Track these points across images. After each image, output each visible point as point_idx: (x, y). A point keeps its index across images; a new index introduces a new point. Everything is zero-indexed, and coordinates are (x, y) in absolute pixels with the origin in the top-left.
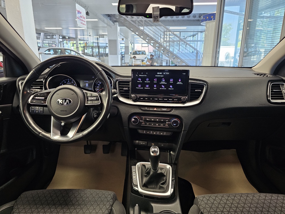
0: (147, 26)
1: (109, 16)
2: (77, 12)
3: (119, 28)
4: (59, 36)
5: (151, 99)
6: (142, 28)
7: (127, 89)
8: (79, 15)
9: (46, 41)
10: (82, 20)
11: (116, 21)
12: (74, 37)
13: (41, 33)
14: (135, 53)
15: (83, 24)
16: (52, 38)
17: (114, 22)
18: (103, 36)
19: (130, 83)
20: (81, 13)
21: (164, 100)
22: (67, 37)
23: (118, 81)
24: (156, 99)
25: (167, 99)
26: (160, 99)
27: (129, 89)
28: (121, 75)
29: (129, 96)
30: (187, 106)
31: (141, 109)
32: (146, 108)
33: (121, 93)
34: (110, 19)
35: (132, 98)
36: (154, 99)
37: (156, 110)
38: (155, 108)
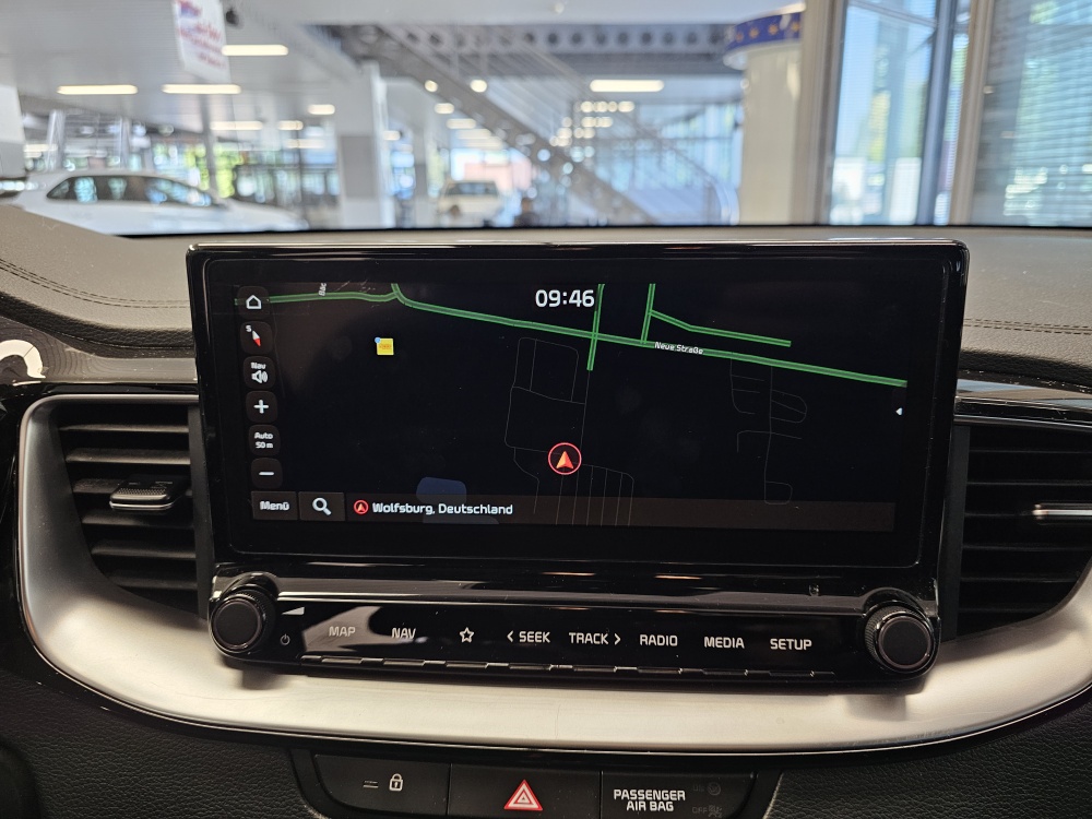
0: (501, 75)
1: (334, 32)
2: (177, 8)
3: (380, 87)
4: (133, 123)
5: (467, 635)
6: (478, 86)
7: (152, 499)
8: (190, 21)
9: (79, 150)
10: (205, 45)
11: (366, 58)
12: (194, 124)
13: (54, 115)
14: (456, 190)
15: (212, 62)
16: (102, 132)
17: (360, 59)
18: (317, 121)
19: (193, 428)
20: (196, 12)
21: (632, 652)
22: (167, 131)
23: (41, 409)
24: (526, 637)
25: (671, 641)
26: (580, 641)
27: (189, 493)
28: (92, 326)
29: (193, 586)
30: (940, 736)
31: (326, 792)
32: (393, 779)
33: (96, 551)
34: (345, 49)
35: (217, 634)
36: (509, 636)
37: (535, 806)
38: (524, 787)
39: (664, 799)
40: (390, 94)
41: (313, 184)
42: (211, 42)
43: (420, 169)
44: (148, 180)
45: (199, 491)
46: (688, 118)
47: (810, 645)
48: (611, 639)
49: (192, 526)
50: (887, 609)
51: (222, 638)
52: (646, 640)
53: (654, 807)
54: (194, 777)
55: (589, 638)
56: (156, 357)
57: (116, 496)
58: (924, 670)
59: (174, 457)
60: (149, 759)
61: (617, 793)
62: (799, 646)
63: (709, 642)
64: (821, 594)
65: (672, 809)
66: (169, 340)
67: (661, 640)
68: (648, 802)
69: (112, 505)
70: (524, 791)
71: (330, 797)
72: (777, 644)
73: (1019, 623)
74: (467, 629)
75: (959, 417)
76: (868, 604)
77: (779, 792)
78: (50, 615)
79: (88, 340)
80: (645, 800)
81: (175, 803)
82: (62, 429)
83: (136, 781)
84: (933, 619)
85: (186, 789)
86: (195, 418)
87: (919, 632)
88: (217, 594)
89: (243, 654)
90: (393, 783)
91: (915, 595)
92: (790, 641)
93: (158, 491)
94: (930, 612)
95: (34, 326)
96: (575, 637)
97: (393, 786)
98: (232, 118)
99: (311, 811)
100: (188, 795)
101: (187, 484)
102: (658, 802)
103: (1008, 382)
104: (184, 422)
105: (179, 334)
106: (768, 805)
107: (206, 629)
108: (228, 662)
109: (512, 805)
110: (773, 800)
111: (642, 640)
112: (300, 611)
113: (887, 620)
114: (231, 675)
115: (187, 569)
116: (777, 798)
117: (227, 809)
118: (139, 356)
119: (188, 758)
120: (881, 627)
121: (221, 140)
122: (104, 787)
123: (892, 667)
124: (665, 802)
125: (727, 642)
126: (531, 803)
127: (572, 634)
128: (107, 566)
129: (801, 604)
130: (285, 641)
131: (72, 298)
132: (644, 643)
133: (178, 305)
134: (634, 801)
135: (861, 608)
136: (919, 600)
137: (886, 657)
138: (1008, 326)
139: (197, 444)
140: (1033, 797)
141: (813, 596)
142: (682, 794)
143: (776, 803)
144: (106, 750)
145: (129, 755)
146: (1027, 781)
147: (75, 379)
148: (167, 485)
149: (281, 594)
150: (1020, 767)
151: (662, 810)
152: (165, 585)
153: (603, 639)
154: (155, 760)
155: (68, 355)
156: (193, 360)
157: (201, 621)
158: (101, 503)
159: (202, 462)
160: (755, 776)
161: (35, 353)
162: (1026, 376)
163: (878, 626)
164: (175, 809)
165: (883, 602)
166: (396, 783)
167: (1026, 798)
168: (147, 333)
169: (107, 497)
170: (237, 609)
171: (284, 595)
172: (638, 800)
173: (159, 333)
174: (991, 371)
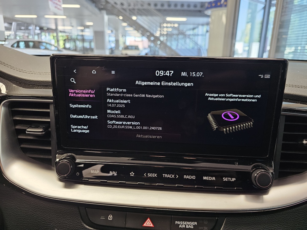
0: (141, 15)
3: (106, 17)
4: (36, 26)
5: (132, 174)
6: (134, 18)
7: (39, 131)
9: (20, 33)
10: (57, 4)
11: (103, 9)
12: (53, 27)
13: (13, 23)
14: (127, 48)
15: (58, 9)
16: (27, 29)
17: (100, 9)
18: (88, 27)
19: (51, 110)
21: (181, 180)
22: (45, 28)
23: (6, 103)
24: (150, 175)
25: (193, 177)
26: (166, 177)
27: (50, 130)
28: (21, 79)
29: (51, 157)
30: (274, 208)
31: (89, 220)
32: (109, 216)
33: (22, 146)
34: (96, 6)
35: (57, 172)
36: (145, 175)
37: (152, 225)
38: (149, 220)
39: (191, 224)
40: (109, 19)
41: (87, 45)
42: (58, 3)
43: (117, 41)
44: (40, 43)
45: (53, 129)
46: (194, 29)
47: (235, 180)
48: (175, 176)
49: (50, 139)
50: (258, 170)
51: (59, 173)
52: (186, 177)
53: (187, 227)
54: (50, 214)
55: (169, 176)
56: (40, 89)
57: (28, 130)
58: (269, 188)
59: (45, 119)
60: (37, 208)
61: (176, 222)
62: (232, 180)
63: (205, 178)
64: (238, 164)
65: (193, 228)
66: (44, 84)
67: (190, 177)
68: (186, 225)
69: (27, 132)
70: (148, 221)
71: (91, 221)
72: (225, 179)
73: (297, 175)
74: (132, 172)
75: (282, 113)
76: (252, 168)
77: (225, 223)
78: (8, 164)
79: (20, 83)
80: (185, 225)
81: (44, 222)
82: (12, 109)
83: (33, 215)
84: (272, 173)
85: (47, 217)
86: (52, 107)
87: (268, 177)
88: (58, 160)
89: (65, 178)
90: (109, 217)
91: (266, 166)
92: (229, 178)
93: (40, 128)
94: (272, 171)
95: (4, 78)
96: (165, 175)
97: (109, 218)
98: (64, 25)
99: (85, 225)
100: (48, 219)
101: (49, 127)
102: (189, 225)
103: (296, 103)
104: (49, 108)
105: (47, 82)
106: (222, 227)
107: (54, 170)
108: (61, 180)
109: (145, 225)
110: (223, 226)
111: (184, 177)
112: (82, 165)
113: (258, 173)
114: (62, 184)
115: (49, 152)
116: (224, 225)
117: (60, 224)
118: (35, 88)
119: (48, 209)
120: (257, 175)
121: (61, 32)
122: (23, 216)
123: (259, 187)
124: (191, 225)
125: (210, 178)
126: (151, 224)
127: (164, 175)
128: (25, 150)
129: (232, 168)
130: (78, 174)
131: (16, 71)
132: (185, 178)
133: (47, 73)
134: (181, 225)
135: (250, 169)
136: (268, 167)
137: (258, 184)
138: (296, 86)
139: (52, 115)
140: (300, 227)
141: (236, 165)
142: (196, 223)
143: (224, 226)
144: (24, 205)
145: (31, 207)
146: (298, 222)
147: (16, 94)
148: (43, 127)
149: (77, 160)
150: (296, 217)
151: (190, 228)
152: (42, 157)
153: (173, 176)
154: (38, 209)
155: (13, 87)
156: (52, 90)
157: (53, 167)
158: (23, 132)
159: (54, 120)
160: (218, 218)
161: (4, 86)
162: (302, 101)
163: (256, 175)
164: (44, 223)
165: (257, 168)
166: (110, 218)
167: (298, 227)
168: (38, 81)
169: (25, 130)
170: (64, 164)
171: (78, 161)
172: (183, 225)
173: (41, 82)
174: (291, 100)
